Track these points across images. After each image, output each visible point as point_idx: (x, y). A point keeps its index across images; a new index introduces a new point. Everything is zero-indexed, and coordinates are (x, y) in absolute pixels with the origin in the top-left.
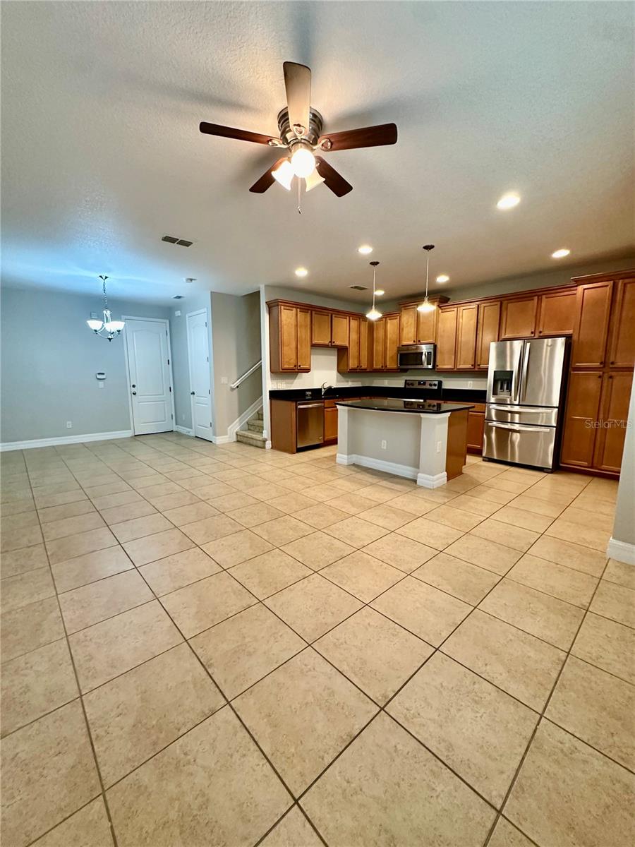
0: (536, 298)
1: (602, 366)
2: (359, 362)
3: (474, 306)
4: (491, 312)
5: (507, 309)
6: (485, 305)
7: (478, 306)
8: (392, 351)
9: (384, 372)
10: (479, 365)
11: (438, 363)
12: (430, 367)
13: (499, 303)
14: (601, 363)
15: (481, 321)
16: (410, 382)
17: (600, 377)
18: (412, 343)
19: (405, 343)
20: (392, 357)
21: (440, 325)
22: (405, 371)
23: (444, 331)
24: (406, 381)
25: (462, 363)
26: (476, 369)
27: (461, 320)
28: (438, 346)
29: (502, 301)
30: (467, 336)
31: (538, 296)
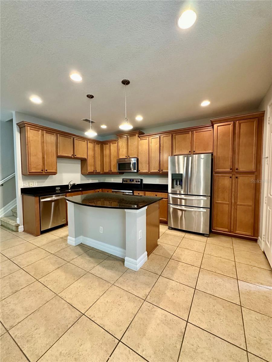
0: (190, 132)
1: (231, 171)
2: (95, 168)
3: (158, 136)
4: (166, 140)
5: (175, 138)
6: (163, 136)
7: (160, 137)
8: (114, 163)
9: (110, 174)
10: (162, 170)
11: (139, 169)
12: (136, 171)
13: (171, 135)
14: (231, 169)
15: (162, 145)
16: (125, 180)
17: (231, 177)
18: (125, 157)
19: (121, 157)
20: (114, 166)
21: (140, 147)
22: (122, 173)
23: (142, 151)
24: (123, 179)
25: (153, 169)
26: (161, 173)
27: (151, 144)
28: (139, 159)
29: (173, 134)
30: (155, 154)
31: (192, 131)
